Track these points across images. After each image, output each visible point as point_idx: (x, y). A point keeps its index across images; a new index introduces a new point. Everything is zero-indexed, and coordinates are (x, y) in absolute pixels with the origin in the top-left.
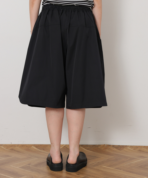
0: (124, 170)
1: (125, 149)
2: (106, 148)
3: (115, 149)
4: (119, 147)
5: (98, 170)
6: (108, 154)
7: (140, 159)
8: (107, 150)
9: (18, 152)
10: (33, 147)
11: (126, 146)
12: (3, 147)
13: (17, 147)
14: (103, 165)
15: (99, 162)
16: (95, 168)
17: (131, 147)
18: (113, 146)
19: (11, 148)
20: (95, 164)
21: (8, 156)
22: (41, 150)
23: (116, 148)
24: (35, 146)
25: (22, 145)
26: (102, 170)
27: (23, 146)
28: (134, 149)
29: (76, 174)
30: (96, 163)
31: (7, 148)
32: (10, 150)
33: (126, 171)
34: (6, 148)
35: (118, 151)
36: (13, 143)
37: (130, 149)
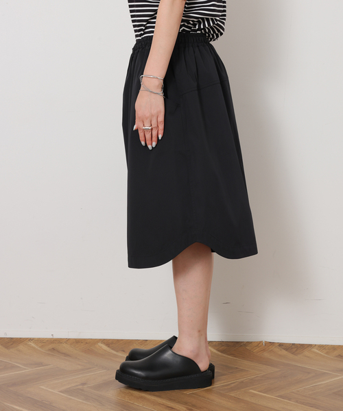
0: (297, 402)
1: (306, 353)
2: (264, 350)
3: (284, 352)
4: (293, 347)
5: (238, 400)
6: (268, 362)
7: (338, 376)
8: (266, 355)
9: (66, 355)
10: (100, 344)
11: (310, 346)
12: (33, 345)
13: (64, 345)
14: (251, 389)
15: (242, 382)
16: (232, 394)
17: (321, 347)
18: (281, 345)
19: (51, 346)
20: (233, 385)
21: (41, 364)
22: (117, 351)
23: (286, 350)
24: (104, 343)
25: (75, 339)
26: (248, 399)
27: (77, 342)
28: (327, 353)
29: (185, 409)
30: (236, 383)
31: (42, 347)
32: (49, 350)
33: (303, 403)
34: (40, 347)
35: (290, 356)
36: (57, 336)
37: (318, 354)
